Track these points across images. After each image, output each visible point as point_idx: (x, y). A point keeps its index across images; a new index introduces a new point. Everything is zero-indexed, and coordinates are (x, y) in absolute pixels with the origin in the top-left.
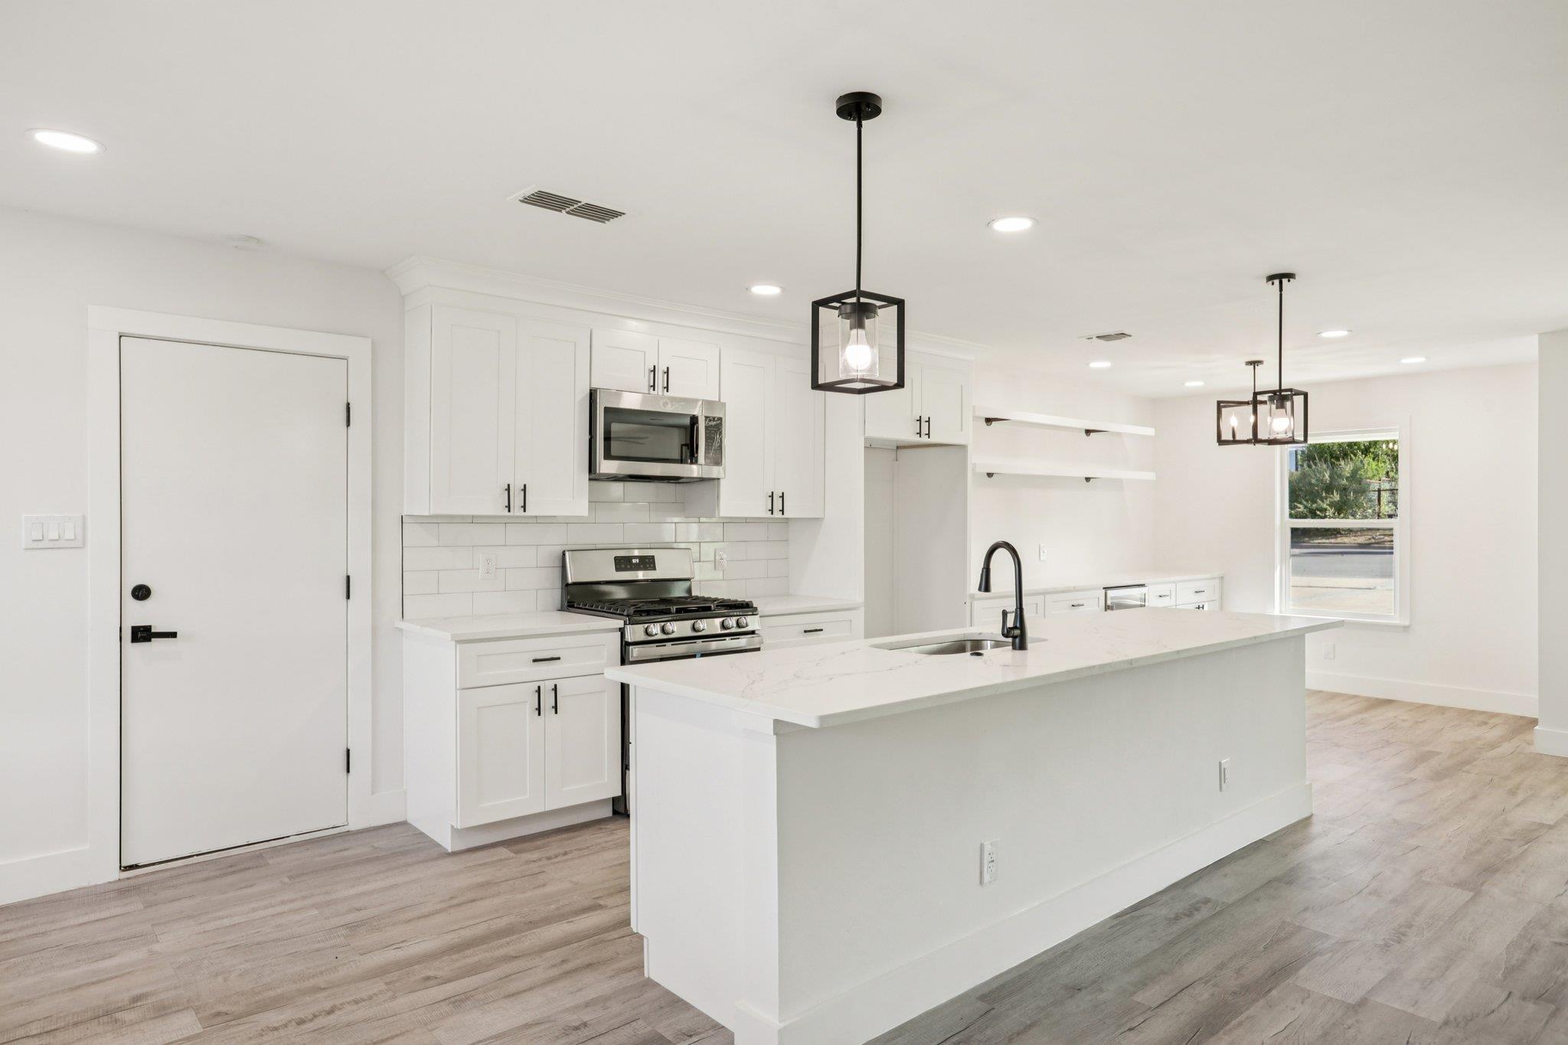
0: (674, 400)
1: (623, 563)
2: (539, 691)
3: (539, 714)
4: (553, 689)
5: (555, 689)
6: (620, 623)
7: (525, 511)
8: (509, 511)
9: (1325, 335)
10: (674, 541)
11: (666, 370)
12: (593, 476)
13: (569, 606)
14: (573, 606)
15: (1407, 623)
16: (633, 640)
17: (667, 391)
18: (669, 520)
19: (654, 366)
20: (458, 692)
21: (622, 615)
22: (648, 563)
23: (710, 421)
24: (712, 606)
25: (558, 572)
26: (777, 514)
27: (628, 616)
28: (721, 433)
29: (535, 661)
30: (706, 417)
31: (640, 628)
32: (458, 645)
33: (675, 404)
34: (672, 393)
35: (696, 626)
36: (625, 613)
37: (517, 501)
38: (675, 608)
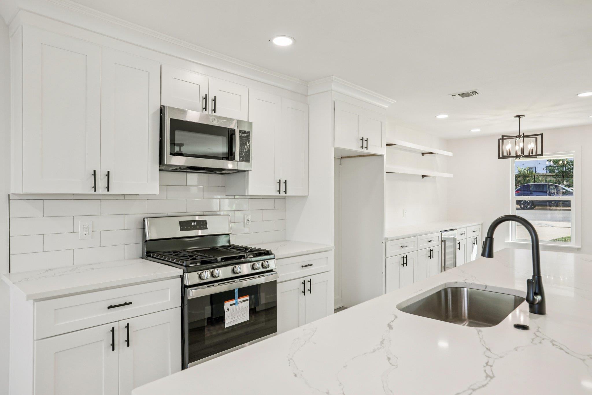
0: (219, 118)
1: (185, 225)
2: (113, 330)
3: (113, 349)
4: (126, 327)
5: (128, 326)
6: (180, 272)
7: (108, 190)
8: (95, 191)
9: (581, 95)
10: (219, 210)
11: (214, 99)
12: (162, 168)
13: (147, 256)
14: (150, 256)
15: (579, 247)
16: (190, 284)
17: (215, 112)
18: (215, 197)
19: (206, 95)
20: (35, 342)
21: (182, 265)
22: (202, 224)
23: (243, 133)
24: (245, 254)
25: (140, 232)
26: (283, 194)
27: (186, 266)
28: (249, 142)
29: (111, 307)
30: (240, 131)
31: (196, 274)
32: (35, 303)
33: (220, 120)
34: (218, 113)
35: (235, 270)
36: (184, 264)
37: (102, 183)
38: (220, 258)
